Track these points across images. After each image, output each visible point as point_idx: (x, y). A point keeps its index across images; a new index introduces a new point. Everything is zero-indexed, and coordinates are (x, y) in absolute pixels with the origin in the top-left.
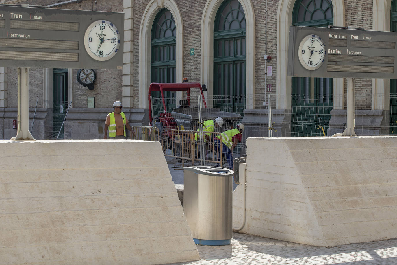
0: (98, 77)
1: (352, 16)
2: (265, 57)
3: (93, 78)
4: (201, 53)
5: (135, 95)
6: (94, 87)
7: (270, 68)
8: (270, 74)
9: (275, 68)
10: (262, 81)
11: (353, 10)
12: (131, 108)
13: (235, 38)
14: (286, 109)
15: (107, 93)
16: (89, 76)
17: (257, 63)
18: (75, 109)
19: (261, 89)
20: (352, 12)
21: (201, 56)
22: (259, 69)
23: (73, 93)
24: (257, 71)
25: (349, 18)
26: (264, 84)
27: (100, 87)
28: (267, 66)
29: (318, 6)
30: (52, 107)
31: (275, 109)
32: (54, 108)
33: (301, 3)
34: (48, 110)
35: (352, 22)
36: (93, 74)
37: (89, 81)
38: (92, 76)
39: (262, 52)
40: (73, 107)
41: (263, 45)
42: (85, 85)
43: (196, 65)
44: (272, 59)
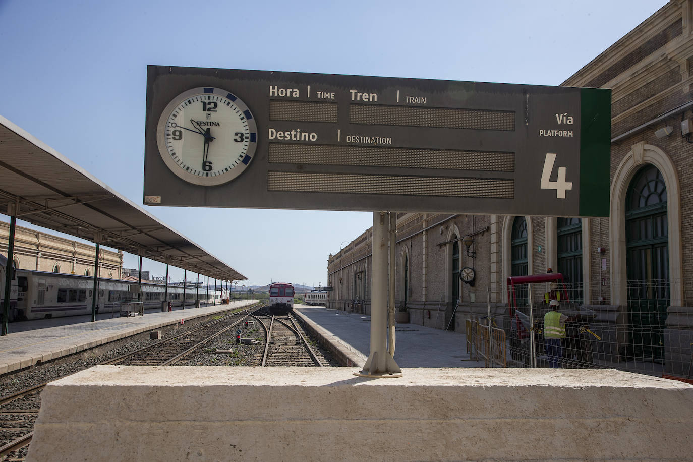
0: (477, 276)
1: (688, 194)
2: (599, 250)
3: (473, 276)
4: (546, 250)
5: (499, 292)
6: (474, 284)
7: (604, 260)
8: (604, 268)
9: (608, 261)
10: (598, 275)
11: (690, 187)
12: (497, 302)
13: (575, 232)
14: (621, 304)
15: (483, 289)
16: (469, 275)
17: (592, 257)
18: (463, 303)
19: (597, 284)
20: (689, 189)
21: (546, 252)
22: (594, 262)
23: (462, 289)
24: (592, 264)
25: (685, 197)
26: (599, 278)
27: (479, 283)
28: (601, 259)
29: (652, 189)
30: (452, 301)
31: (610, 305)
32: (453, 302)
33: (635, 189)
34: (448, 303)
35: (689, 201)
36: (473, 273)
37: (469, 279)
38: (472, 275)
39: (597, 244)
40: (462, 301)
41: (597, 238)
42: (466, 283)
43: (542, 261)
44: (607, 252)
